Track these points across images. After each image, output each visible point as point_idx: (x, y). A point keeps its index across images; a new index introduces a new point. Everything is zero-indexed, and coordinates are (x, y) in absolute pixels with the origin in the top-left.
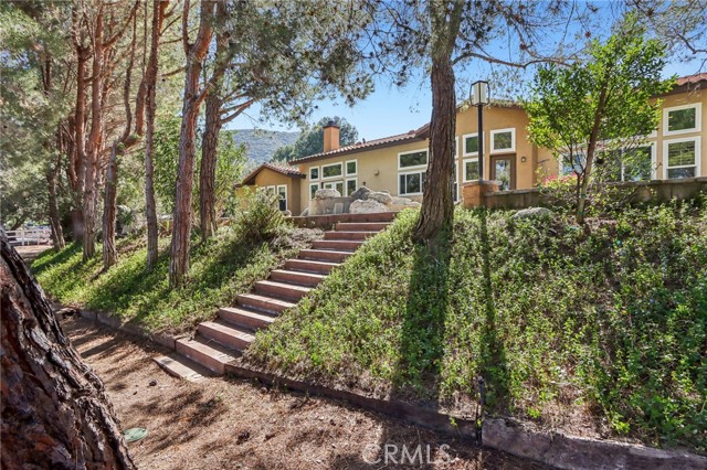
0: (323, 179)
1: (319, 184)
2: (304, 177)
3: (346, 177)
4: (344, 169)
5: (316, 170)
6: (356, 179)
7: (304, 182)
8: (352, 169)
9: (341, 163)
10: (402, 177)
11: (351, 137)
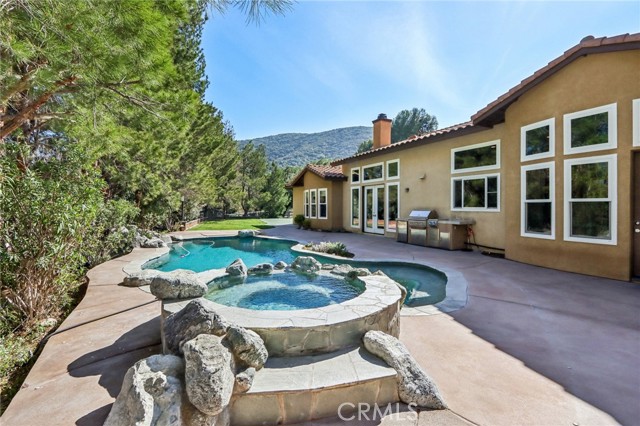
0: (364, 182)
1: (359, 188)
2: (346, 179)
3: (387, 181)
4: (386, 171)
5: (357, 171)
6: (398, 183)
7: (346, 184)
8: (393, 170)
9: (382, 163)
10: (458, 184)
11: (430, 127)
